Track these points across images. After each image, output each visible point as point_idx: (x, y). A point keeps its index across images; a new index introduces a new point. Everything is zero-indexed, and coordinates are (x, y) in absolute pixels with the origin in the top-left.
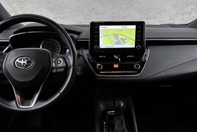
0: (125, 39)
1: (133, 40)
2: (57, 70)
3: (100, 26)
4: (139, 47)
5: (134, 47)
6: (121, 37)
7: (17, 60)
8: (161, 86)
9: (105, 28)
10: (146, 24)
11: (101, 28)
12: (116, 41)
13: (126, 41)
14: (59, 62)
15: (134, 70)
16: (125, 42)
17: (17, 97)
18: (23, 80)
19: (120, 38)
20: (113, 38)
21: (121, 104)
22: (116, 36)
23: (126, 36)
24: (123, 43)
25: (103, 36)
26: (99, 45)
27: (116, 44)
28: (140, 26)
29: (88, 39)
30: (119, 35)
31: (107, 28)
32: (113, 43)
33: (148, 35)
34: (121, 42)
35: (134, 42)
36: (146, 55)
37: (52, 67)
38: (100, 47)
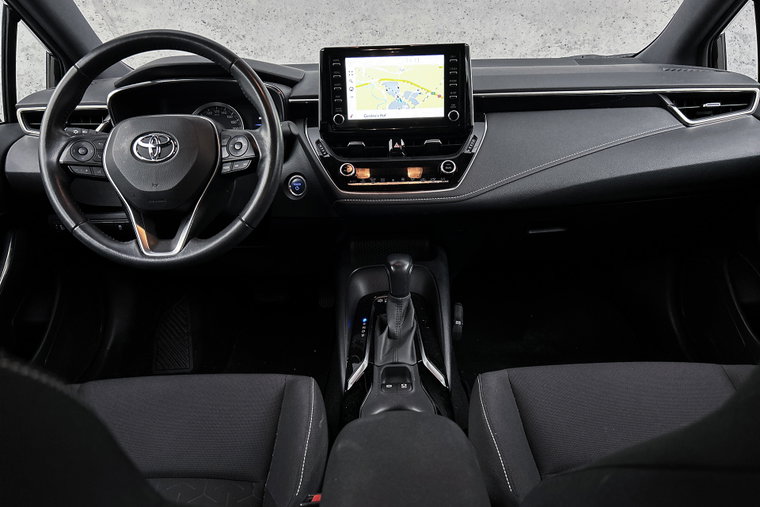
0: (415, 95)
1: (439, 96)
2: (232, 166)
3: (347, 59)
4: (454, 115)
5: (442, 115)
6: (404, 88)
7: (139, 141)
8: (531, 232)
10: (474, 55)
11: (351, 63)
12: (392, 99)
13: (419, 98)
14: (237, 147)
15: (439, 175)
16: (416, 103)
17: (140, 232)
18: (154, 189)
19: (402, 91)
20: (384, 91)
21: (404, 265)
22: (391, 86)
23: (418, 86)
24: (410, 103)
25: (357, 87)
26: (345, 112)
27: (392, 106)
28: (455, 56)
29: (317, 97)
30: (400, 84)
32: (383, 106)
33: (477, 82)
34: (405, 103)
35: (442, 101)
36: (475, 138)
37: (222, 159)
38: (349, 118)
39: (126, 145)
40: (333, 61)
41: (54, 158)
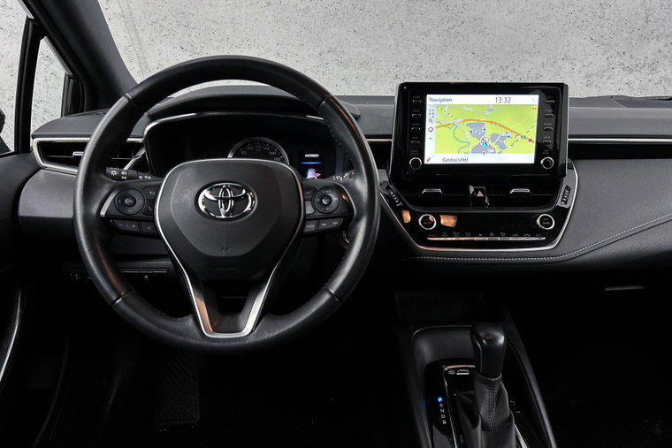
0: (503, 138)
1: (530, 140)
2: (318, 225)
3: (429, 96)
4: (546, 163)
5: (532, 161)
6: (491, 130)
7: (206, 193)
8: (607, 289)
9: (443, 103)
10: (574, 92)
11: (432, 100)
12: (475, 142)
13: (507, 142)
16: (503, 147)
17: (200, 305)
18: (223, 254)
19: (489, 133)
20: (468, 133)
22: (476, 127)
23: (508, 129)
24: (497, 147)
25: (437, 127)
26: (421, 154)
27: (475, 150)
28: (553, 95)
29: (390, 137)
30: (487, 125)
31: (450, 103)
32: (466, 150)
34: (490, 147)
35: (533, 146)
36: (567, 188)
37: (305, 215)
38: (426, 162)
39: (188, 197)
40: (413, 98)
41: (94, 210)
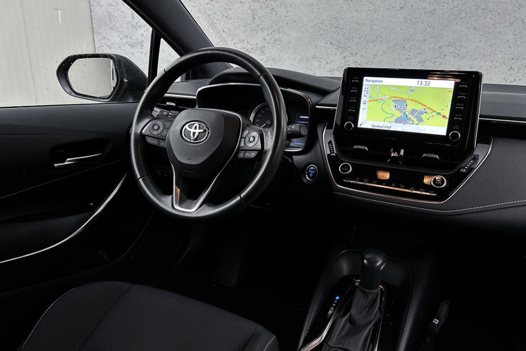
0: (421, 113)
1: (444, 117)
2: (245, 154)
3: (365, 78)
4: (455, 135)
5: (445, 134)
6: (411, 106)
7: (186, 126)
9: (375, 83)
10: (485, 80)
11: (368, 82)
12: (398, 114)
13: (424, 116)
14: (251, 139)
16: (420, 120)
18: (188, 162)
19: (410, 108)
20: (394, 109)
22: (400, 103)
23: (425, 106)
24: (415, 120)
25: (370, 101)
26: (356, 121)
27: (398, 121)
28: (466, 82)
29: (335, 106)
30: (409, 102)
31: (381, 83)
32: (391, 120)
33: (486, 105)
34: (410, 119)
35: (446, 122)
36: (474, 159)
37: (239, 146)
38: (359, 126)
40: (354, 79)
